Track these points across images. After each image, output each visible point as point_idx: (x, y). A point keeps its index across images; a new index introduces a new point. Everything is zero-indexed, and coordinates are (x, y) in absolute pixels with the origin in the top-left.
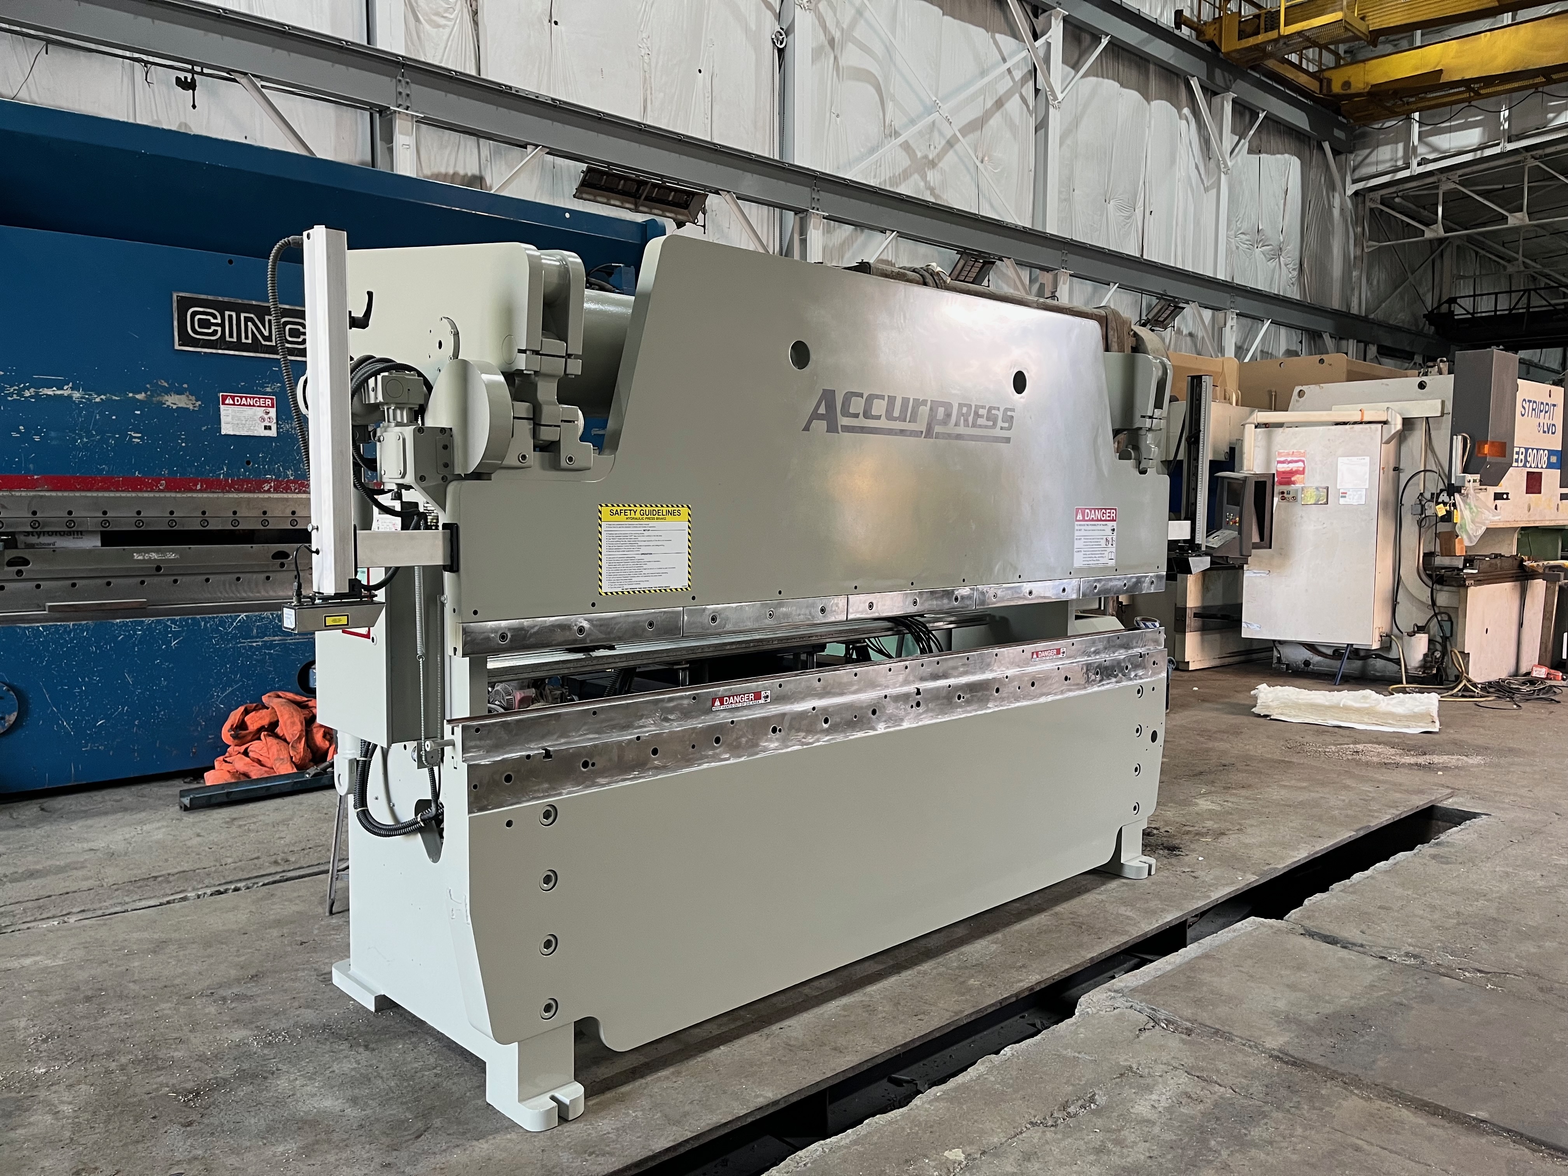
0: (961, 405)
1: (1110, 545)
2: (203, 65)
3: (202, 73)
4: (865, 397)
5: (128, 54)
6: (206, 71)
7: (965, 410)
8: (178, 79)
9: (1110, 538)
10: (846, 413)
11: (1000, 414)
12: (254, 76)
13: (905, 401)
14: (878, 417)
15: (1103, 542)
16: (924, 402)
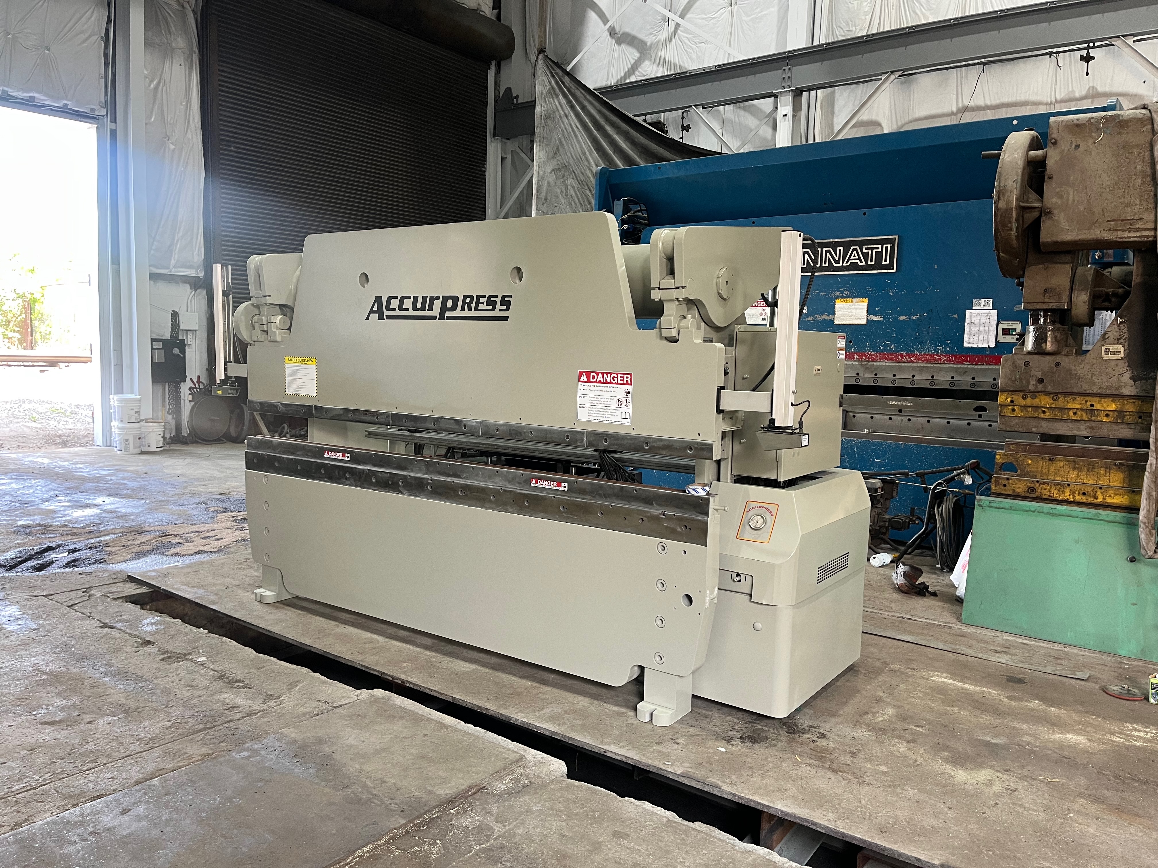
0: (465, 297)
1: (623, 406)
2: (1094, 41)
3: (1094, 47)
4: (399, 298)
5: (1067, 48)
6: (1097, 44)
7: (468, 300)
8: (1081, 56)
9: (623, 400)
10: (388, 308)
11: (498, 300)
12: (1123, 36)
13: (425, 298)
14: (408, 309)
15: (615, 403)
16: (438, 298)
